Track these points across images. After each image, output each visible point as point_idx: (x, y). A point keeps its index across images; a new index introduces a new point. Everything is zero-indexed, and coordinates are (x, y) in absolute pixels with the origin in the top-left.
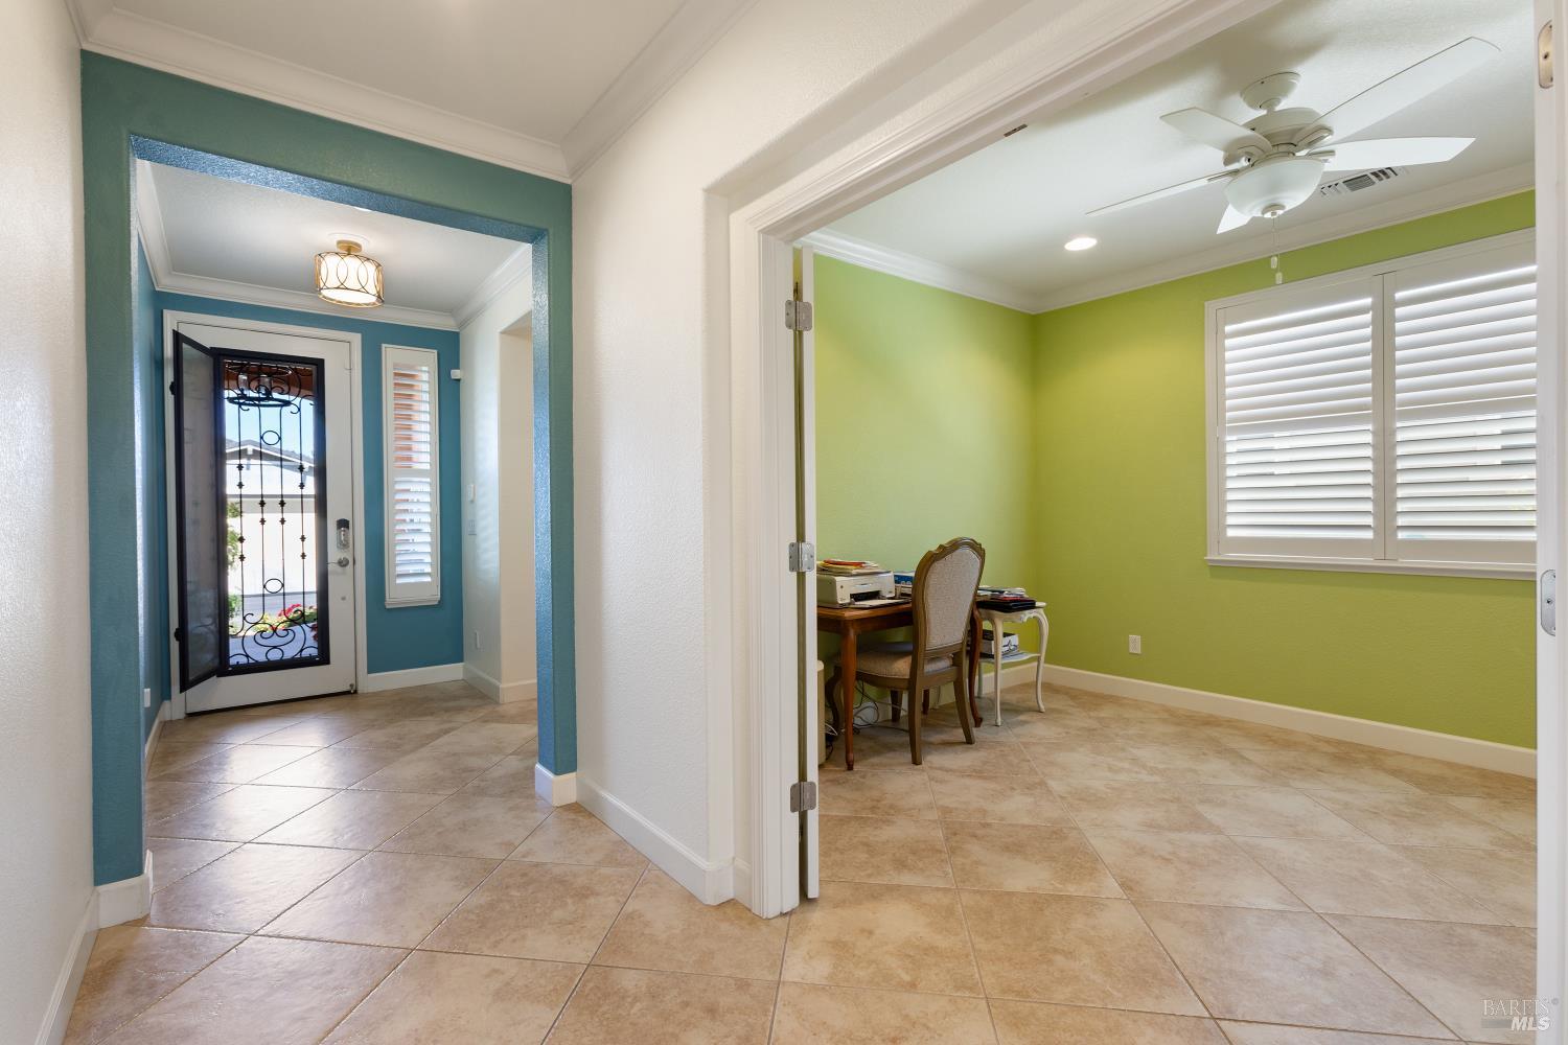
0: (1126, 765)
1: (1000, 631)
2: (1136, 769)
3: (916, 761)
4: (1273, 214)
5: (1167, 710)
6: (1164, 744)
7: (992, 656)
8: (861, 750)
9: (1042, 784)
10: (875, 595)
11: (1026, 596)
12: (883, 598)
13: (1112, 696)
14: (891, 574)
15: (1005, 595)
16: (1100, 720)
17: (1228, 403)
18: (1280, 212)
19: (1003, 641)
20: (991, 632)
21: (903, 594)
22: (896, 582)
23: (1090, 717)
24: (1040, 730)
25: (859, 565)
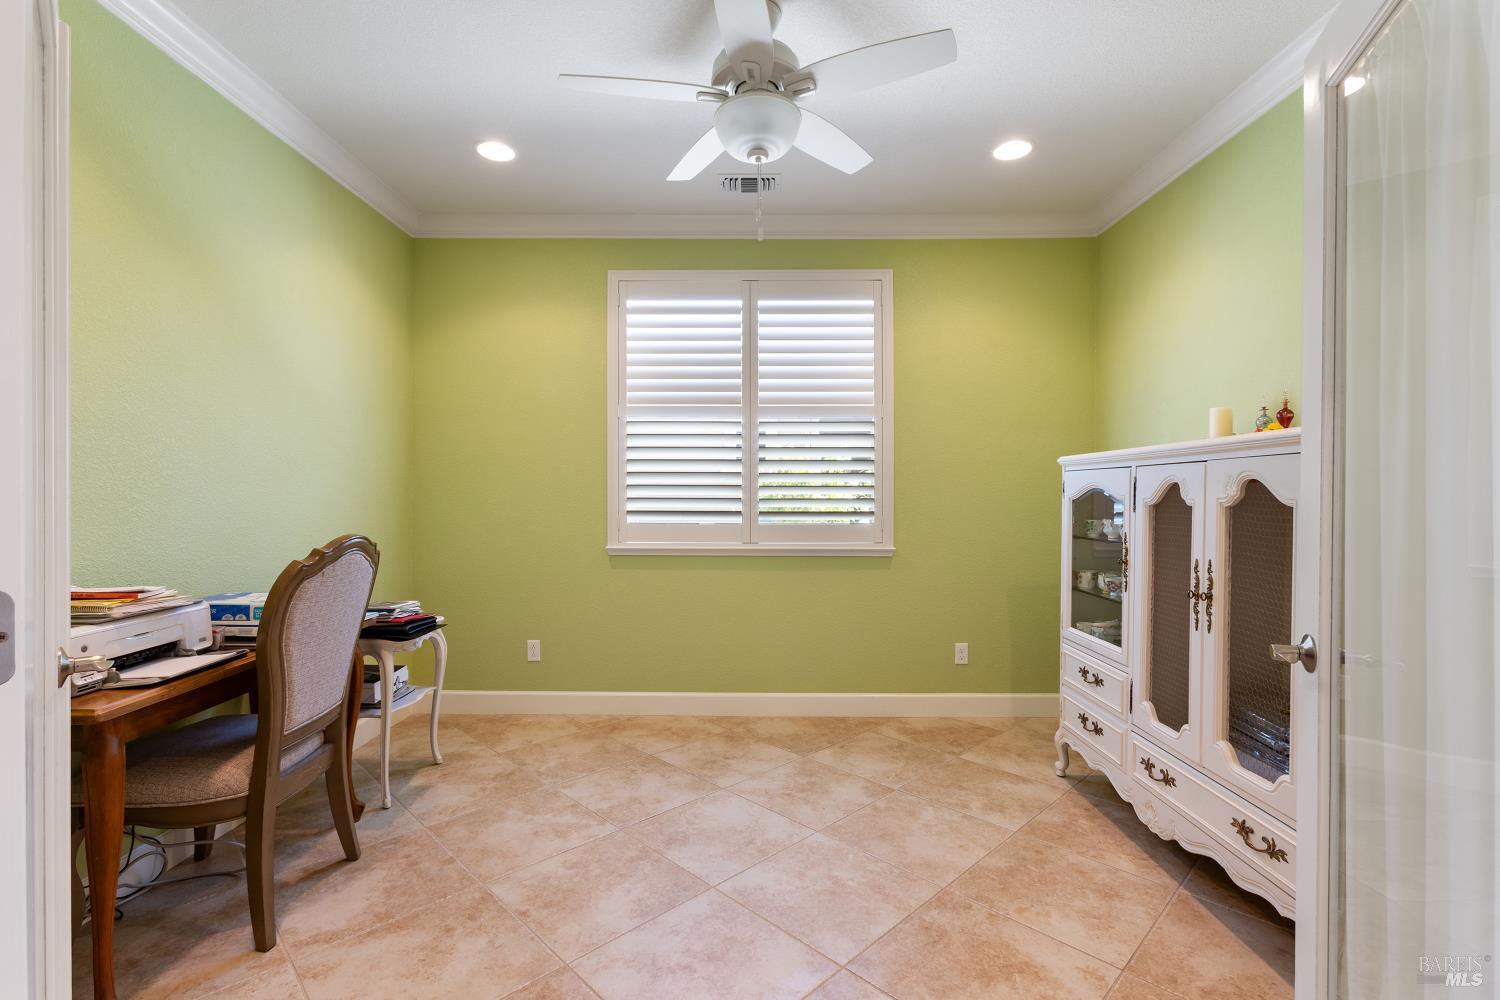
0: (568, 818)
1: (390, 665)
2: (584, 822)
3: (263, 944)
4: (758, 159)
5: (572, 721)
6: (592, 771)
7: (377, 706)
8: (133, 963)
9: (487, 898)
10: (170, 650)
11: (421, 611)
12: (188, 653)
13: (509, 717)
14: (205, 605)
15: (395, 615)
16: (510, 755)
17: (629, 382)
18: (764, 160)
19: (392, 676)
20: (376, 668)
21: (228, 639)
22: (214, 617)
23: (499, 755)
24: (445, 796)
25: (132, 596)
